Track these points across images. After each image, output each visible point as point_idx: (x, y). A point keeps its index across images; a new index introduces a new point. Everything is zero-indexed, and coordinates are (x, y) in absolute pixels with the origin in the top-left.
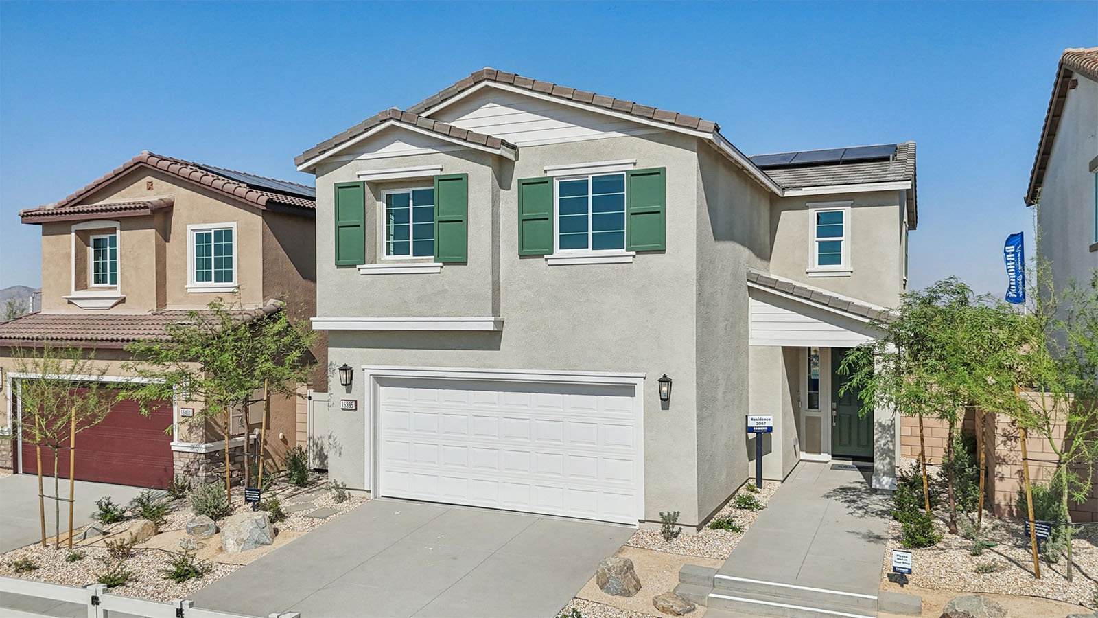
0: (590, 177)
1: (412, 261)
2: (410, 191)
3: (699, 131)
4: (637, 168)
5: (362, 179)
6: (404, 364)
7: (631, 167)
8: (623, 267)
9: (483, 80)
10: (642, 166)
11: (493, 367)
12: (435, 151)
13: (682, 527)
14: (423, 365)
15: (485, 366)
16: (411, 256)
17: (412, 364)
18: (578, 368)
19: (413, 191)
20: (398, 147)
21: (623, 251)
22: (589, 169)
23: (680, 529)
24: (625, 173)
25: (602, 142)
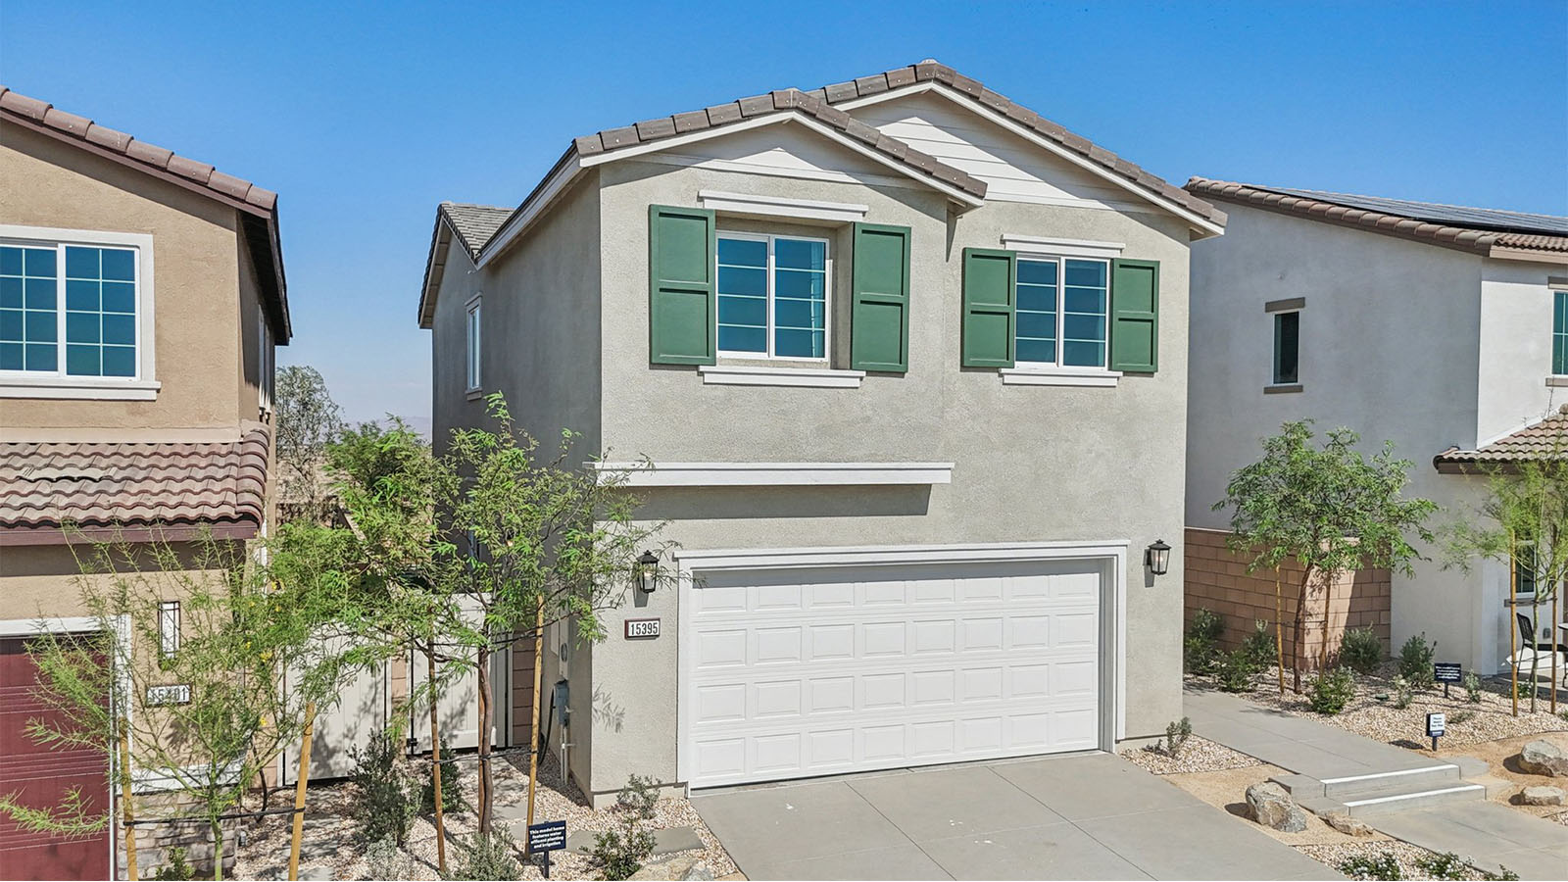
0: (1063, 259)
1: (774, 363)
2: (771, 239)
3: (1212, 222)
4: (1125, 256)
5: (709, 205)
6: (759, 544)
7: (1116, 254)
8: (1103, 392)
9: (929, 80)
10: (1129, 255)
11: (916, 542)
12: (855, 181)
13: (1161, 738)
14: (794, 545)
15: (903, 542)
16: (771, 354)
17: (773, 544)
18: (1042, 537)
19: (776, 240)
20: (778, 160)
21: (1104, 370)
22: (1062, 247)
23: (1160, 741)
24: (1108, 262)
25: (1081, 212)
